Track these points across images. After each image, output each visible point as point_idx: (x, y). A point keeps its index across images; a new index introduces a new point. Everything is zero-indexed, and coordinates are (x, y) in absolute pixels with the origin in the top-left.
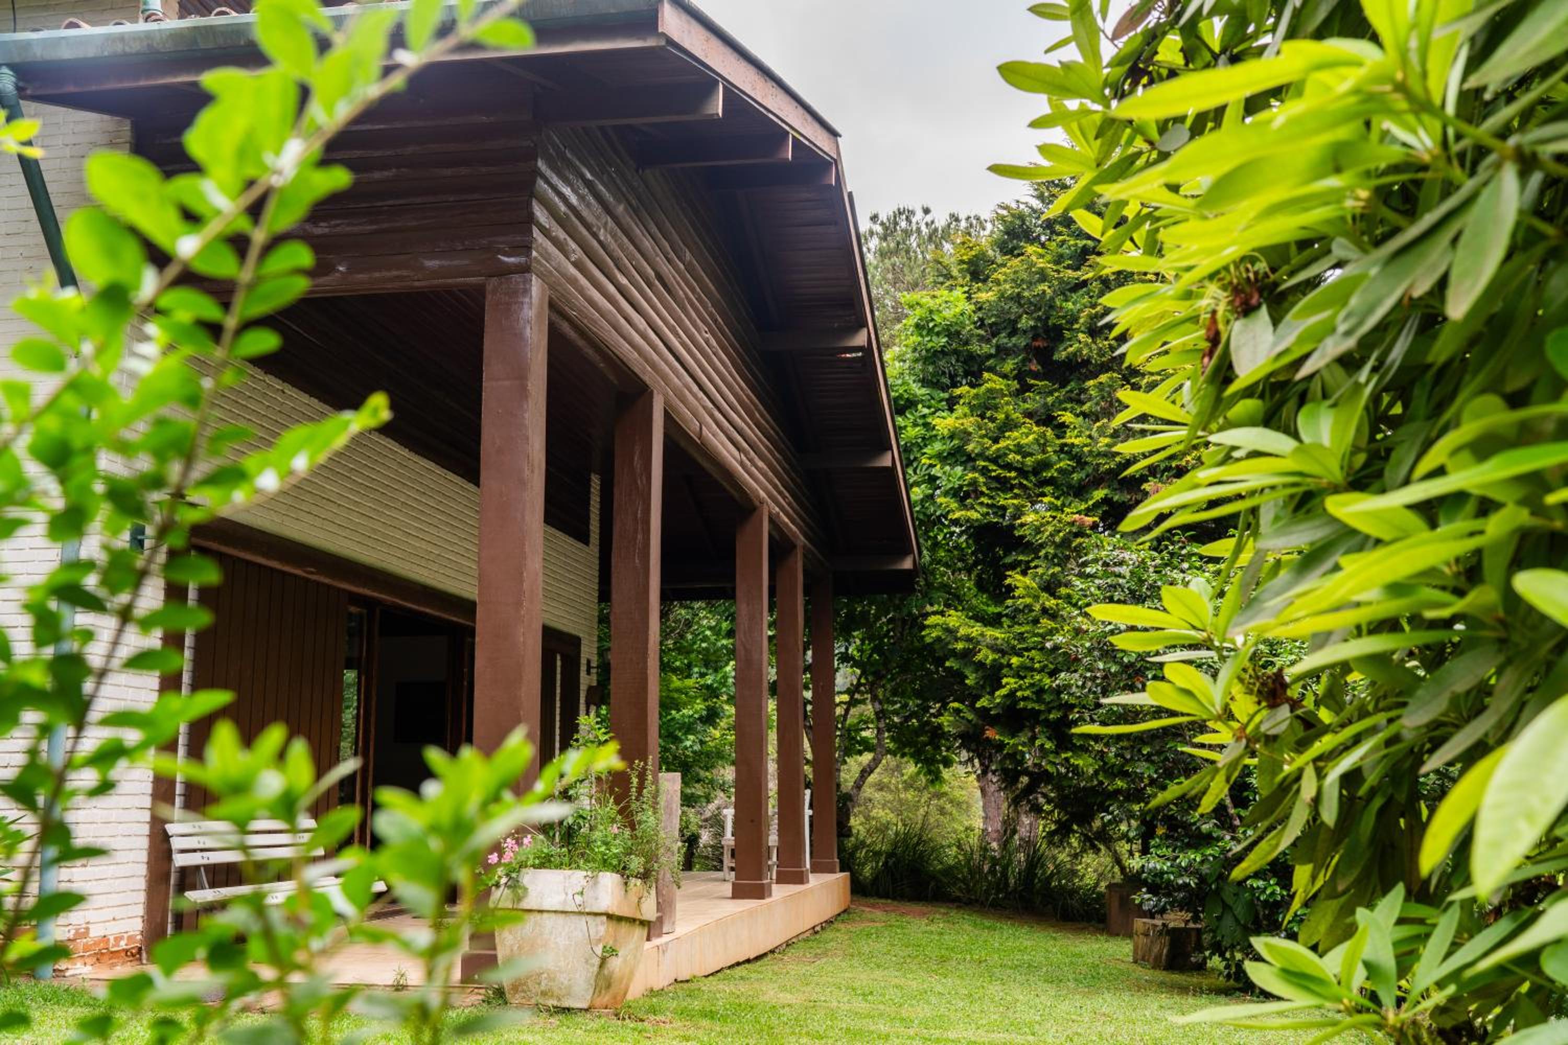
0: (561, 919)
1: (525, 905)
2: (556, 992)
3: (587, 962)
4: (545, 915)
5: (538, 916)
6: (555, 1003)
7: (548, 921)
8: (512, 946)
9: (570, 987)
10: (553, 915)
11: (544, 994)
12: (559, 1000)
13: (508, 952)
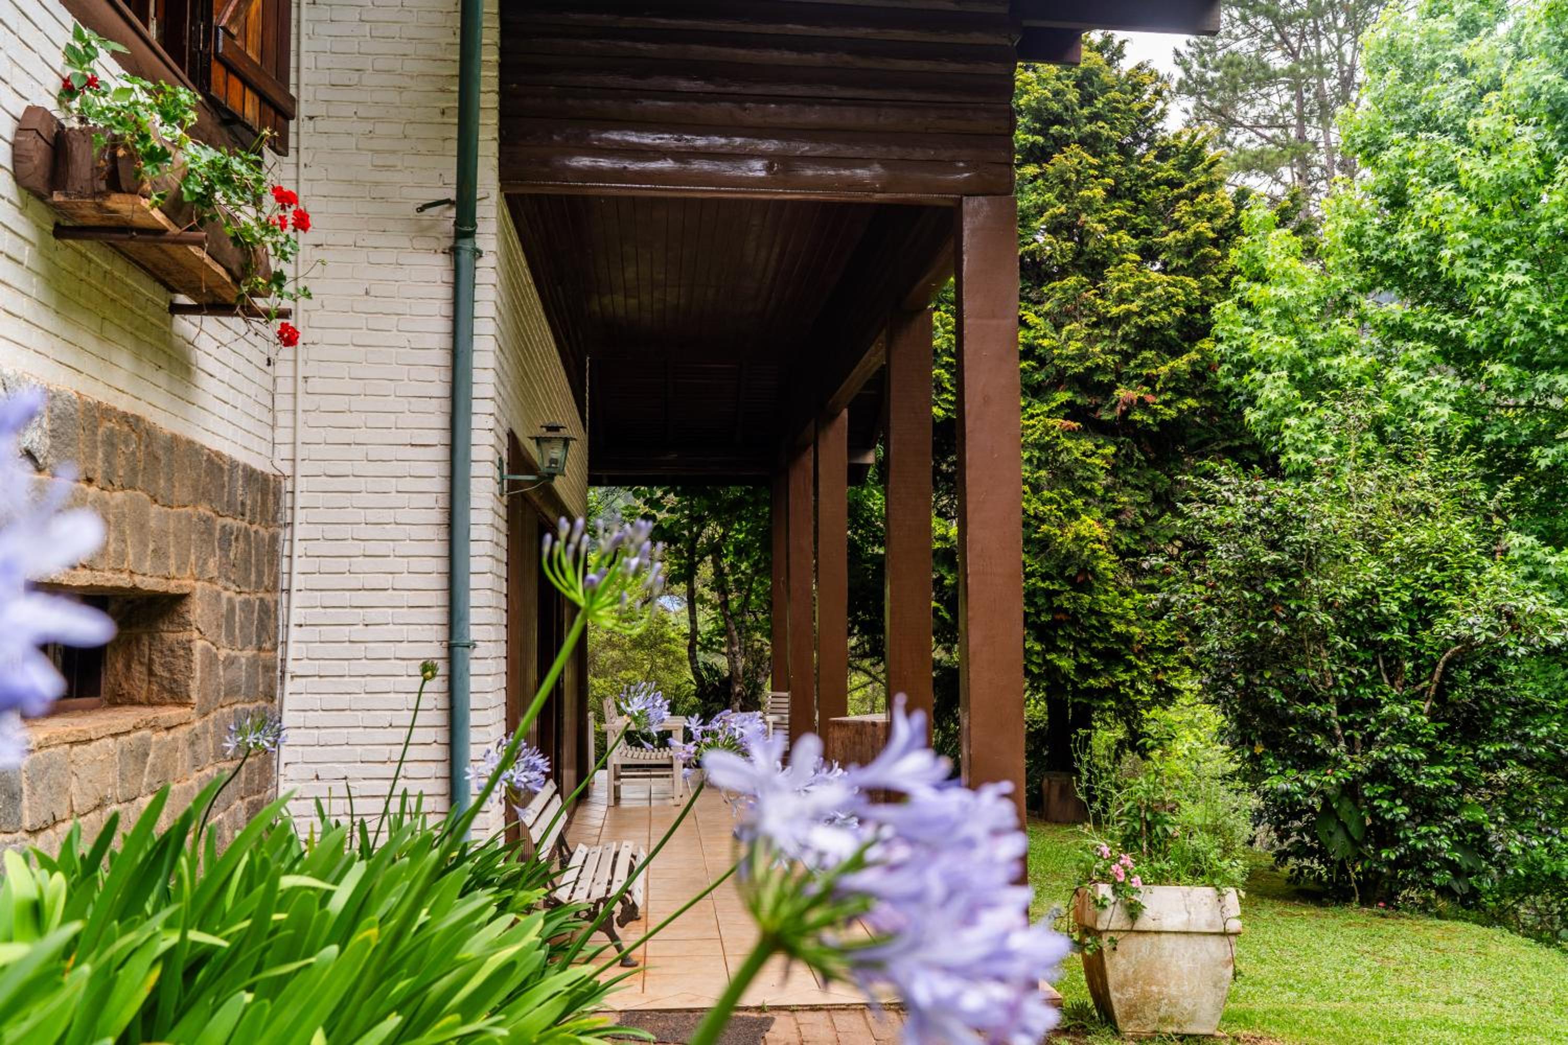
0: (1182, 940)
1: (1140, 925)
2: (1177, 1017)
3: (1215, 986)
4: (1163, 936)
5: (1155, 938)
6: (1175, 1030)
7: (1168, 943)
8: (1125, 971)
9: (1194, 1012)
10: (1173, 937)
11: (1162, 1020)
12: (1180, 1026)
13: (1121, 977)
